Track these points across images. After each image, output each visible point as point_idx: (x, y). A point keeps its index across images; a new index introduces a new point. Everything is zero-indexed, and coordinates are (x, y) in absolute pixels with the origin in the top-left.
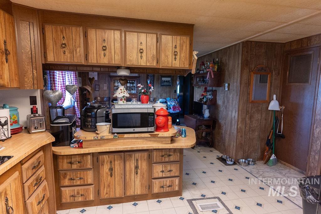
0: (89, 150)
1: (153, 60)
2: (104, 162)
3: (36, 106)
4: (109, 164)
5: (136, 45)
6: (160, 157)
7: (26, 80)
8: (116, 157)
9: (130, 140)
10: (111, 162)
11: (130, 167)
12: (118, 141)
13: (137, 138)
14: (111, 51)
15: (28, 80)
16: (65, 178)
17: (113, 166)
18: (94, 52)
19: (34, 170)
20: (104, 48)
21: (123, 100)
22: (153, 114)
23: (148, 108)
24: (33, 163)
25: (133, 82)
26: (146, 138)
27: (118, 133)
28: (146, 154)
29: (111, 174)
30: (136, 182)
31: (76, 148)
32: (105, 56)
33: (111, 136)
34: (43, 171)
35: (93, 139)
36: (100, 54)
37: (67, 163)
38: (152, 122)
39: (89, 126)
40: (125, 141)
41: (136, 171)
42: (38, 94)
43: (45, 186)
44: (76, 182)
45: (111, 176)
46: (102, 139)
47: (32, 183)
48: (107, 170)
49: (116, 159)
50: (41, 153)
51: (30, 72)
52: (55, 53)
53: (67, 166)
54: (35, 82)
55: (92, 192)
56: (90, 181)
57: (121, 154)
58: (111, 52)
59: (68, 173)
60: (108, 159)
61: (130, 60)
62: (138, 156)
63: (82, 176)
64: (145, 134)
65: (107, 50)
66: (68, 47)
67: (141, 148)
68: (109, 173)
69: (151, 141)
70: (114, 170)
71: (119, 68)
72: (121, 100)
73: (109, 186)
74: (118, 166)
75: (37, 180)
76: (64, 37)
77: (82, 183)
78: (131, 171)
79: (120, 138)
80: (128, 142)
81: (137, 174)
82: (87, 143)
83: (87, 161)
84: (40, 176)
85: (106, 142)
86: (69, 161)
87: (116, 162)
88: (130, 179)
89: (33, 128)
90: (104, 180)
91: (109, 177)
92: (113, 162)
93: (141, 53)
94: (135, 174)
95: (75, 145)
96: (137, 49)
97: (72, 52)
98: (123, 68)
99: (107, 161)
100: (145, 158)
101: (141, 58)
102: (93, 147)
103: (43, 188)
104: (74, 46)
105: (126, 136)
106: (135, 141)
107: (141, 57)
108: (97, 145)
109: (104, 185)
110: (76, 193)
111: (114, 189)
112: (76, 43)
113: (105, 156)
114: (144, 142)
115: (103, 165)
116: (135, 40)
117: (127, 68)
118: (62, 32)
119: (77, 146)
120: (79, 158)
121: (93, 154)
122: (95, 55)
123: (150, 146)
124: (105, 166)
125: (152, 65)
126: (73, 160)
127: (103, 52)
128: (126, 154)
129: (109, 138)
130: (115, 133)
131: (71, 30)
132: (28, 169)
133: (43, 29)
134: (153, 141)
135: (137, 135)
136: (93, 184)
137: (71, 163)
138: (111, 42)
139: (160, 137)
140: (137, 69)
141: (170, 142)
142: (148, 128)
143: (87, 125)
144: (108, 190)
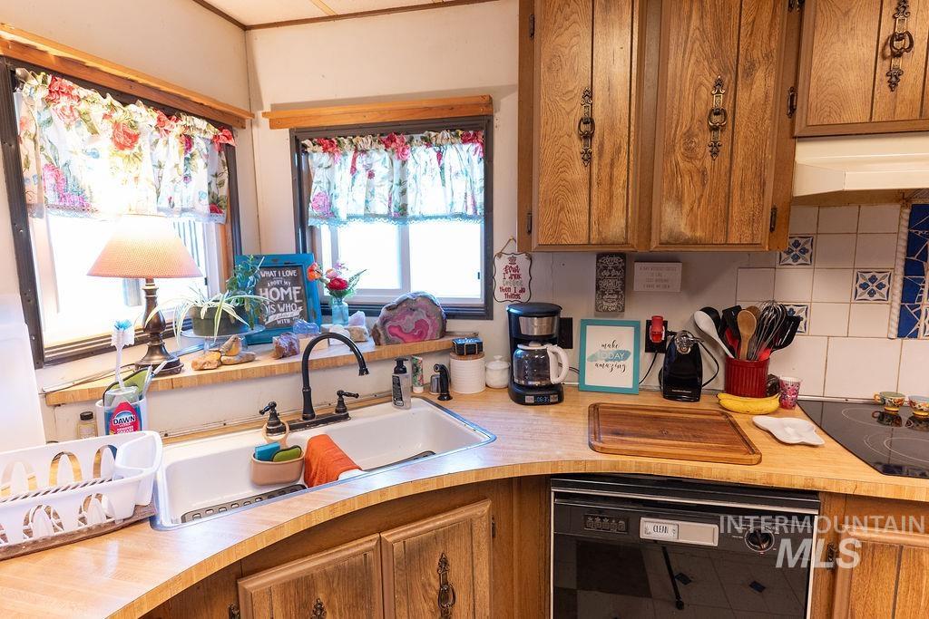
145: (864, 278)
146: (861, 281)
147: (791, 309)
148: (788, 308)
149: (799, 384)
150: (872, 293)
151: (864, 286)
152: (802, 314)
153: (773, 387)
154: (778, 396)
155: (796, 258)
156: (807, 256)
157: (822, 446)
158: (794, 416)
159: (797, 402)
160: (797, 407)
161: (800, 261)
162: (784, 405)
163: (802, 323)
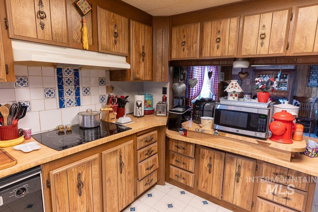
0: (190, 140)
1: (279, 46)
2: (204, 155)
3: (165, 96)
4: (209, 159)
5: (256, 31)
6: (272, 174)
7: (157, 74)
8: (216, 154)
9: (232, 142)
10: (210, 158)
11: (230, 171)
12: (219, 139)
13: (241, 141)
14: (225, 42)
15: (159, 74)
16: (173, 158)
17: (212, 163)
18: (208, 46)
19: (146, 143)
20: (218, 40)
21: (234, 96)
22: (266, 117)
23: (258, 108)
24: (146, 138)
25: (285, 76)
26: (252, 144)
27: (219, 130)
28: (251, 164)
29: (210, 170)
30: (235, 191)
31: (182, 135)
32: (218, 48)
33: (211, 132)
34: (155, 146)
35: (194, 130)
36: (213, 48)
37: (175, 146)
38: (263, 126)
39: (197, 118)
40: (226, 140)
41: (236, 178)
42: (168, 86)
43: (155, 158)
44: (181, 165)
45: (210, 173)
46: (202, 133)
47: (143, 152)
48: (207, 165)
49: (216, 156)
50: (155, 132)
51: (160, 68)
52: (177, 51)
53: (175, 149)
54: (163, 76)
55: (191, 180)
56: (191, 169)
57: (221, 153)
58: (225, 44)
59: (175, 155)
60: (208, 154)
61: (246, 50)
62: (241, 163)
63: (185, 162)
64: (252, 139)
65: (221, 42)
66: (187, 44)
67: (243, 154)
68: (208, 169)
69: (259, 149)
70: (212, 167)
71: (235, 59)
72: (231, 95)
73: (206, 181)
74: (217, 164)
75: (148, 151)
76: (184, 36)
77: (185, 168)
78: (230, 175)
79: (221, 136)
80: (230, 143)
81: (238, 182)
82: (191, 133)
83: (190, 150)
84: (152, 149)
85: (207, 137)
86: (176, 145)
87: (215, 160)
88: (230, 185)
89: (158, 112)
90: (202, 174)
91: (208, 173)
92: (212, 159)
93: (263, 38)
94: (236, 182)
95: (182, 132)
96: (257, 35)
97: (189, 49)
98: (240, 59)
99: (207, 156)
100: (251, 167)
101: (262, 46)
102: (195, 139)
103: (154, 159)
104: (191, 43)
105: (227, 135)
106: (238, 144)
107: (262, 44)
108: (198, 137)
109: (203, 178)
110: (179, 175)
111: (211, 186)
112: (193, 39)
113: (205, 150)
114: (250, 149)
115: (203, 158)
116: (256, 25)
117: (244, 60)
118: (183, 32)
119: (183, 134)
120: (184, 145)
121: (196, 146)
122: (209, 49)
123: (257, 156)
124: (204, 160)
125: (277, 52)
126: (179, 145)
127: (216, 45)
128: (227, 155)
129: (209, 133)
130: (217, 129)
131: (190, 28)
132: (141, 140)
133: (171, 32)
134: (261, 150)
135: (240, 138)
136: (193, 173)
137: (177, 147)
138: (225, 32)
139: (273, 149)
140: (262, 60)
141: (289, 159)
142: (256, 132)
143: (195, 117)
144: (206, 185)
145: (47, 91)
146: (46, 92)
147: (24, 103)
148: (22, 103)
149: (31, 129)
150: (50, 95)
151: (47, 93)
152: (28, 105)
153: (21, 133)
154: (23, 136)
155: (22, 85)
156: (26, 83)
157: (41, 149)
158: (31, 141)
159: (32, 136)
160: (32, 138)
161: (24, 86)
162: (26, 138)
163: (28, 108)
